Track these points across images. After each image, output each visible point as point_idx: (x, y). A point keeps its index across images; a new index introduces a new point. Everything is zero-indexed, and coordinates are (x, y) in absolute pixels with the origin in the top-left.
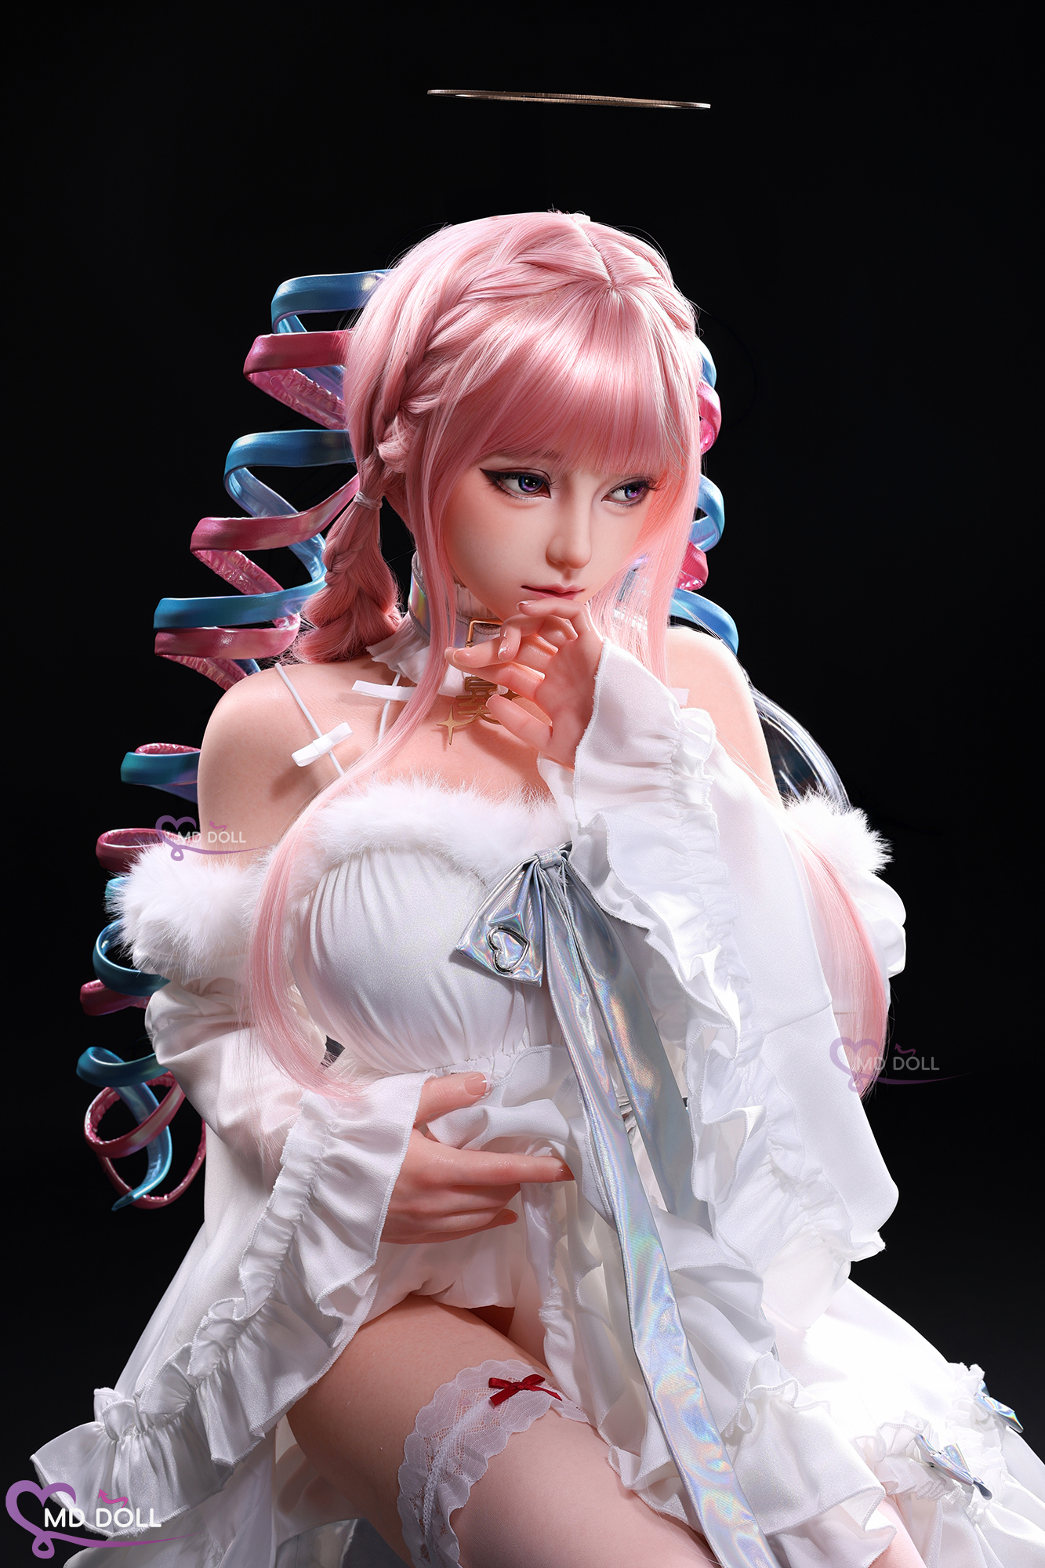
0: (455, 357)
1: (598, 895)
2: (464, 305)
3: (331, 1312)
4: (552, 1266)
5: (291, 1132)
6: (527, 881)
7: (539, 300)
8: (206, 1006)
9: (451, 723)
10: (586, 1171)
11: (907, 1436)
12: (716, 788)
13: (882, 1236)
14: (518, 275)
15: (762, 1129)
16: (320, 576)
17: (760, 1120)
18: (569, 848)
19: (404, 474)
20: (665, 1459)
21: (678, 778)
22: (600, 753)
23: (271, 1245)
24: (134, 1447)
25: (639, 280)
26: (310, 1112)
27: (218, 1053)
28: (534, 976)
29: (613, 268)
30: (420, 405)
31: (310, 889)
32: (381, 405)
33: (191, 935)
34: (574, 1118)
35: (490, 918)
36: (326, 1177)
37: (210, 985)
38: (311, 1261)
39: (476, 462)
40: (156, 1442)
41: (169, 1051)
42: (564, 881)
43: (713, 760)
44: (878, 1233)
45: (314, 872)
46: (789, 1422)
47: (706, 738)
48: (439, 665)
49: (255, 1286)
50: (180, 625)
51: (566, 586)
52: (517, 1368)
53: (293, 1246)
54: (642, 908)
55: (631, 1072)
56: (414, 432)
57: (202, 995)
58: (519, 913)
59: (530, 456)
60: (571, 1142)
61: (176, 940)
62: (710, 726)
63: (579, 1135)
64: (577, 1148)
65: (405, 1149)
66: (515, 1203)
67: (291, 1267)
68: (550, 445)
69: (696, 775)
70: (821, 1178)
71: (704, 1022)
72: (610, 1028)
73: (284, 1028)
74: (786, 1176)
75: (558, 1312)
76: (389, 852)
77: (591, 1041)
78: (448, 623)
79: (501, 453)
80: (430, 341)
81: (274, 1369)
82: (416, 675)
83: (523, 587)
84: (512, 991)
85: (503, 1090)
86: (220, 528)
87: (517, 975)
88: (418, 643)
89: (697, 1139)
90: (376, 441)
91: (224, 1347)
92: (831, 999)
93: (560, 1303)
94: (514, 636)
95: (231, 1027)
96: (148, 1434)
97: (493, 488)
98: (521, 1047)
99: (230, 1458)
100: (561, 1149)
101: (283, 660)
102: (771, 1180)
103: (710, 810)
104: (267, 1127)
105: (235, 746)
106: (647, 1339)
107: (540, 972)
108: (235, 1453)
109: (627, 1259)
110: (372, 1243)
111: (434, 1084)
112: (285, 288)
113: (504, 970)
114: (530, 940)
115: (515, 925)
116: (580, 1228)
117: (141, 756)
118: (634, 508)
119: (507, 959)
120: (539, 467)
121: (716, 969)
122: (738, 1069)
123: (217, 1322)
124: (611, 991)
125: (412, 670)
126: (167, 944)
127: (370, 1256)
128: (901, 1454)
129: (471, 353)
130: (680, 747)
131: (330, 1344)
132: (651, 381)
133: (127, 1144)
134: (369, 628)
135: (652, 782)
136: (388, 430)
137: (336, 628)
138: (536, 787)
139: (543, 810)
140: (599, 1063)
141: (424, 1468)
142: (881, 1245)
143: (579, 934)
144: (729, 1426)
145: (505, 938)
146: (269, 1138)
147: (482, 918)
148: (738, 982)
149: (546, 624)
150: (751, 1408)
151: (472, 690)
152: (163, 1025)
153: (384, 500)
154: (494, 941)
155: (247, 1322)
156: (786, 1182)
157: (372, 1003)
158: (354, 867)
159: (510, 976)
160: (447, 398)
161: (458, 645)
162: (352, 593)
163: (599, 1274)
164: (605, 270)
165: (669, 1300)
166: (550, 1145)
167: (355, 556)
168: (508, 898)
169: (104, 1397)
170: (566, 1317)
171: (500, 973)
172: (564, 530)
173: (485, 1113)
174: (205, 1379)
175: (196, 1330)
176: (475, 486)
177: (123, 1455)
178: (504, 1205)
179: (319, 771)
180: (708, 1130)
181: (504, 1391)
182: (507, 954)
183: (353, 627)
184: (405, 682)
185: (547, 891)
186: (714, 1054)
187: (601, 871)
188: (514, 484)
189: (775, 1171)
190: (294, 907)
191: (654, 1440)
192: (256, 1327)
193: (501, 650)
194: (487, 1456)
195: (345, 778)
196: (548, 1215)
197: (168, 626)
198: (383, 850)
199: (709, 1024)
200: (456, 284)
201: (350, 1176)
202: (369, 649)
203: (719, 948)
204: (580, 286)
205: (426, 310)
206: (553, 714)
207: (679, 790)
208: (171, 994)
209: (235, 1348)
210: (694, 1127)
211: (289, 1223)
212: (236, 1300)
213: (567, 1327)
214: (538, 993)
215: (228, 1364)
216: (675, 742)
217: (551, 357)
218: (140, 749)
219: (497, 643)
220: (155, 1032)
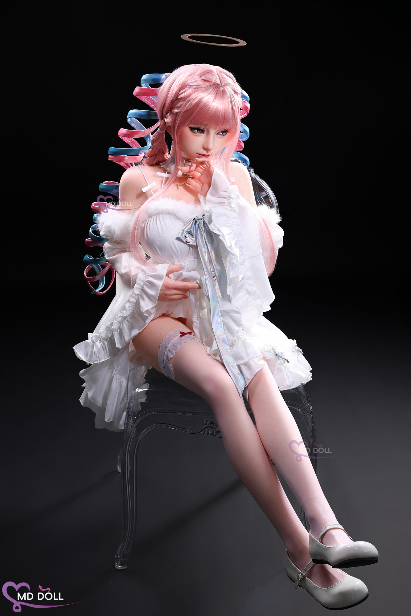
0: (184, 101)
1: (210, 227)
2: (187, 89)
3: (146, 315)
4: (195, 308)
5: (139, 274)
6: (194, 222)
7: (204, 89)
8: (118, 246)
9: (179, 184)
10: (203, 286)
11: (270, 348)
12: (238, 203)
13: (271, 307)
14: (200, 82)
15: (243, 280)
16: (149, 144)
17: (243, 278)
18: (204, 215)
19: (171, 126)
20: (217, 348)
21: (230, 201)
22: (212, 195)
23: (133, 300)
24: (99, 345)
25: (228, 84)
26: (143, 271)
27: (121, 257)
28: (195, 244)
29: (222, 81)
30: (175, 111)
31: (145, 221)
32: (165, 109)
33: (116, 230)
34: (202, 275)
35: (185, 230)
36: (146, 285)
37: (119, 242)
38: (142, 303)
39: (188, 125)
40: (104, 344)
41: (109, 256)
42: (203, 223)
43: (238, 197)
44: (270, 306)
45: (146, 217)
46: (244, 342)
47: (236, 192)
48: (177, 170)
49: (129, 309)
50: (115, 154)
51: (207, 154)
52: (186, 330)
53: (138, 300)
54: (219, 230)
55: (215, 266)
56: (173, 117)
57: (117, 244)
58: (192, 229)
59: (200, 125)
60: (201, 280)
61: (112, 230)
62: (237, 189)
63: (202, 279)
64: (202, 282)
65: (164, 280)
66: (188, 294)
67: (137, 305)
68: (205, 123)
69: (233, 201)
70: (257, 293)
71: (231, 256)
72: (211, 256)
73: (138, 252)
74: (249, 291)
75: (196, 319)
76: (163, 214)
77: (206, 259)
78: (179, 160)
79: (193, 124)
80: (178, 96)
81: (131, 328)
82: (171, 171)
83: (197, 154)
84: (189, 247)
85: (186, 268)
86: (126, 132)
87: (190, 244)
88: (172, 163)
89: (228, 281)
90: (164, 118)
91: (121, 323)
92: (262, 252)
93: (197, 317)
94: (194, 165)
95: (125, 251)
96: (102, 342)
97: (191, 131)
98: (191, 259)
99: (120, 347)
100: (198, 282)
101: (140, 164)
102: (246, 292)
103: (236, 209)
104: (133, 273)
105: (128, 185)
106: (214, 323)
107: (196, 243)
108: (121, 346)
109: (211, 307)
110: (156, 300)
111: (171, 266)
112: (144, 77)
113: (188, 242)
114: (194, 236)
115: (191, 232)
116: (202, 300)
117: (104, 185)
118: (224, 136)
119: (188, 240)
120: (202, 127)
121: (235, 244)
122: (239, 267)
123: (120, 317)
124: (212, 248)
125: (170, 170)
126: (110, 231)
127: (155, 303)
128: (269, 352)
129: (188, 100)
130: (230, 194)
131: (145, 322)
132: (229, 108)
133: (94, 279)
134: (161, 159)
135: (223, 202)
136: (167, 116)
137: (153, 158)
138: (198, 201)
139: (199, 207)
140: (208, 263)
141: (164, 350)
142: (270, 309)
143: (205, 235)
144: (231, 343)
145: (189, 235)
146: (133, 276)
147: (183, 230)
148: (240, 247)
149: (202, 163)
150: (236, 339)
151: (184, 176)
152: (107, 250)
153: (165, 131)
154: (186, 236)
155: (126, 317)
156: (249, 293)
157: (157, 247)
158: (155, 217)
159: (189, 244)
160: (182, 110)
161: (181, 166)
162: (157, 150)
163: (205, 311)
164: (219, 82)
165: (220, 316)
166: (196, 281)
167: (159, 142)
168: (189, 226)
169: (90, 335)
170: (198, 320)
171: (187, 243)
172: (207, 142)
173: (182, 273)
174: (115, 330)
175: (115, 318)
176: (187, 130)
177: (96, 346)
178: (185, 294)
179: (148, 194)
180: (231, 279)
181: (183, 334)
182: (189, 239)
183: (157, 159)
184: (169, 173)
185: (198, 225)
186: (233, 263)
187: (211, 221)
188: (196, 131)
189: (246, 290)
190: (141, 225)
191: (215, 344)
192: (128, 319)
193: (191, 169)
194: (178, 347)
195: (154, 196)
196: (195, 297)
197: (112, 154)
198: (162, 214)
199: (232, 256)
200: (185, 83)
201: (152, 285)
202: (160, 164)
203: (236, 239)
204: (214, 85)
205: (177, 89)
206: (203, 184)
207: (230, 204)
208: (110, 243)
209: (123, 323)
210: (228, 278)
211: (137, 295)
212: (124, 312)
213: (198, 322)
214: (195, 248)
215: (121, 327)
216: (229, 193)
217: (206, 103)
218: (104, 183)
219: (191, 166)
220: (105, 252)
